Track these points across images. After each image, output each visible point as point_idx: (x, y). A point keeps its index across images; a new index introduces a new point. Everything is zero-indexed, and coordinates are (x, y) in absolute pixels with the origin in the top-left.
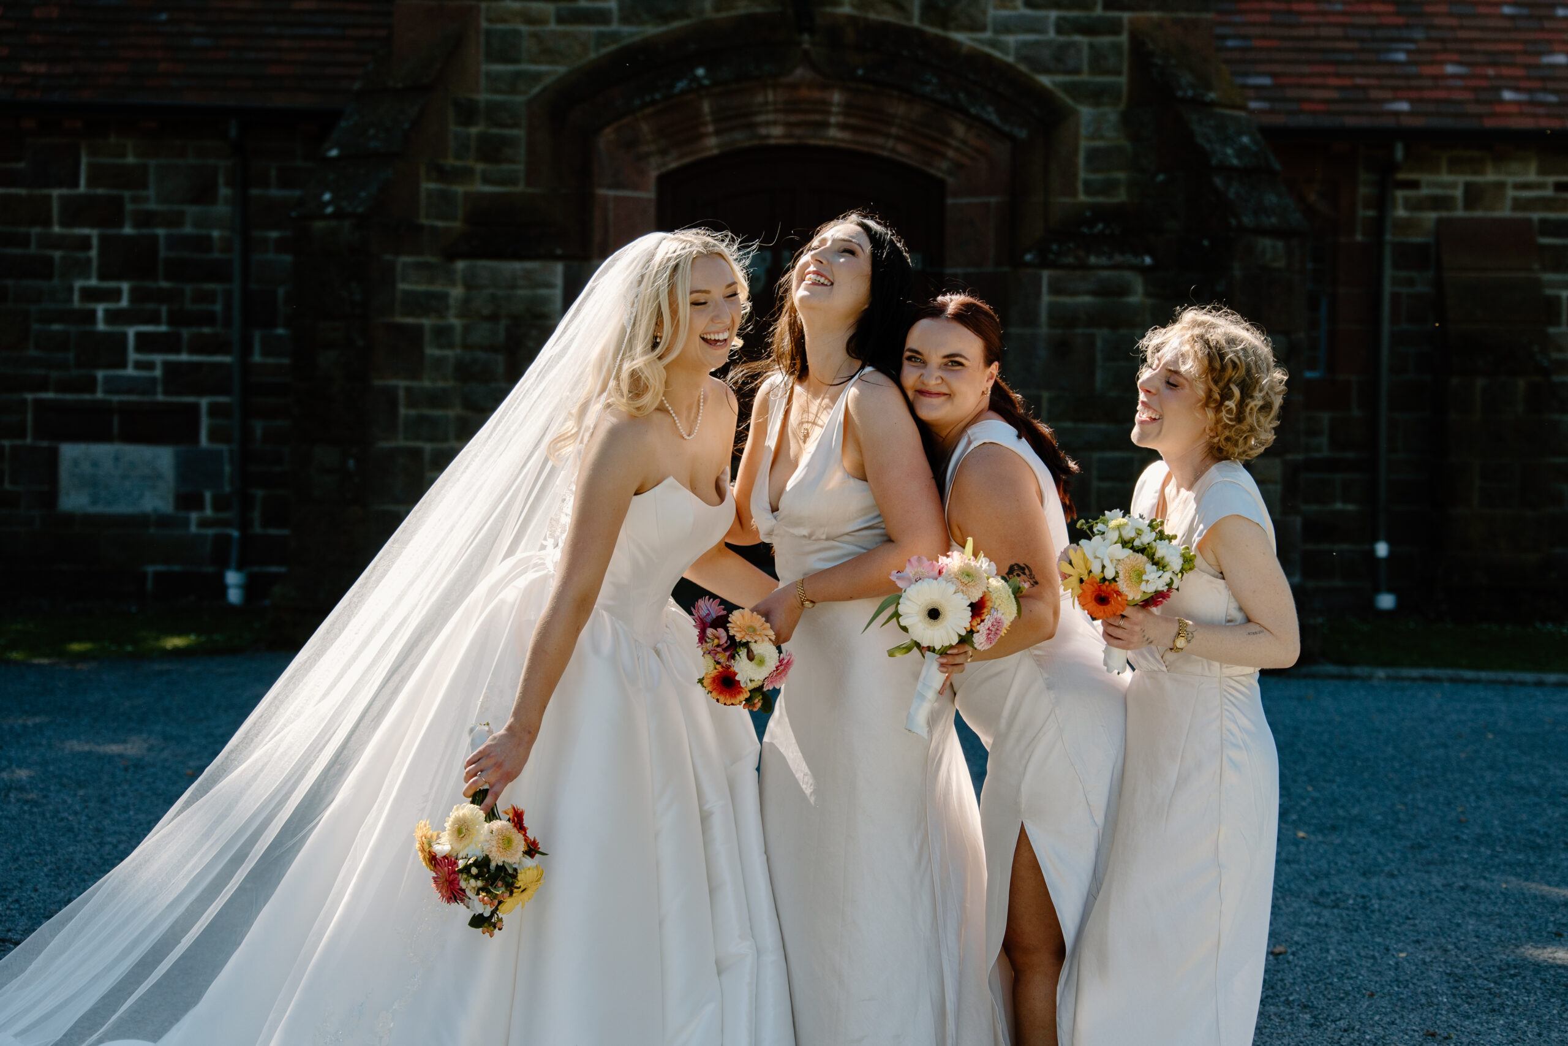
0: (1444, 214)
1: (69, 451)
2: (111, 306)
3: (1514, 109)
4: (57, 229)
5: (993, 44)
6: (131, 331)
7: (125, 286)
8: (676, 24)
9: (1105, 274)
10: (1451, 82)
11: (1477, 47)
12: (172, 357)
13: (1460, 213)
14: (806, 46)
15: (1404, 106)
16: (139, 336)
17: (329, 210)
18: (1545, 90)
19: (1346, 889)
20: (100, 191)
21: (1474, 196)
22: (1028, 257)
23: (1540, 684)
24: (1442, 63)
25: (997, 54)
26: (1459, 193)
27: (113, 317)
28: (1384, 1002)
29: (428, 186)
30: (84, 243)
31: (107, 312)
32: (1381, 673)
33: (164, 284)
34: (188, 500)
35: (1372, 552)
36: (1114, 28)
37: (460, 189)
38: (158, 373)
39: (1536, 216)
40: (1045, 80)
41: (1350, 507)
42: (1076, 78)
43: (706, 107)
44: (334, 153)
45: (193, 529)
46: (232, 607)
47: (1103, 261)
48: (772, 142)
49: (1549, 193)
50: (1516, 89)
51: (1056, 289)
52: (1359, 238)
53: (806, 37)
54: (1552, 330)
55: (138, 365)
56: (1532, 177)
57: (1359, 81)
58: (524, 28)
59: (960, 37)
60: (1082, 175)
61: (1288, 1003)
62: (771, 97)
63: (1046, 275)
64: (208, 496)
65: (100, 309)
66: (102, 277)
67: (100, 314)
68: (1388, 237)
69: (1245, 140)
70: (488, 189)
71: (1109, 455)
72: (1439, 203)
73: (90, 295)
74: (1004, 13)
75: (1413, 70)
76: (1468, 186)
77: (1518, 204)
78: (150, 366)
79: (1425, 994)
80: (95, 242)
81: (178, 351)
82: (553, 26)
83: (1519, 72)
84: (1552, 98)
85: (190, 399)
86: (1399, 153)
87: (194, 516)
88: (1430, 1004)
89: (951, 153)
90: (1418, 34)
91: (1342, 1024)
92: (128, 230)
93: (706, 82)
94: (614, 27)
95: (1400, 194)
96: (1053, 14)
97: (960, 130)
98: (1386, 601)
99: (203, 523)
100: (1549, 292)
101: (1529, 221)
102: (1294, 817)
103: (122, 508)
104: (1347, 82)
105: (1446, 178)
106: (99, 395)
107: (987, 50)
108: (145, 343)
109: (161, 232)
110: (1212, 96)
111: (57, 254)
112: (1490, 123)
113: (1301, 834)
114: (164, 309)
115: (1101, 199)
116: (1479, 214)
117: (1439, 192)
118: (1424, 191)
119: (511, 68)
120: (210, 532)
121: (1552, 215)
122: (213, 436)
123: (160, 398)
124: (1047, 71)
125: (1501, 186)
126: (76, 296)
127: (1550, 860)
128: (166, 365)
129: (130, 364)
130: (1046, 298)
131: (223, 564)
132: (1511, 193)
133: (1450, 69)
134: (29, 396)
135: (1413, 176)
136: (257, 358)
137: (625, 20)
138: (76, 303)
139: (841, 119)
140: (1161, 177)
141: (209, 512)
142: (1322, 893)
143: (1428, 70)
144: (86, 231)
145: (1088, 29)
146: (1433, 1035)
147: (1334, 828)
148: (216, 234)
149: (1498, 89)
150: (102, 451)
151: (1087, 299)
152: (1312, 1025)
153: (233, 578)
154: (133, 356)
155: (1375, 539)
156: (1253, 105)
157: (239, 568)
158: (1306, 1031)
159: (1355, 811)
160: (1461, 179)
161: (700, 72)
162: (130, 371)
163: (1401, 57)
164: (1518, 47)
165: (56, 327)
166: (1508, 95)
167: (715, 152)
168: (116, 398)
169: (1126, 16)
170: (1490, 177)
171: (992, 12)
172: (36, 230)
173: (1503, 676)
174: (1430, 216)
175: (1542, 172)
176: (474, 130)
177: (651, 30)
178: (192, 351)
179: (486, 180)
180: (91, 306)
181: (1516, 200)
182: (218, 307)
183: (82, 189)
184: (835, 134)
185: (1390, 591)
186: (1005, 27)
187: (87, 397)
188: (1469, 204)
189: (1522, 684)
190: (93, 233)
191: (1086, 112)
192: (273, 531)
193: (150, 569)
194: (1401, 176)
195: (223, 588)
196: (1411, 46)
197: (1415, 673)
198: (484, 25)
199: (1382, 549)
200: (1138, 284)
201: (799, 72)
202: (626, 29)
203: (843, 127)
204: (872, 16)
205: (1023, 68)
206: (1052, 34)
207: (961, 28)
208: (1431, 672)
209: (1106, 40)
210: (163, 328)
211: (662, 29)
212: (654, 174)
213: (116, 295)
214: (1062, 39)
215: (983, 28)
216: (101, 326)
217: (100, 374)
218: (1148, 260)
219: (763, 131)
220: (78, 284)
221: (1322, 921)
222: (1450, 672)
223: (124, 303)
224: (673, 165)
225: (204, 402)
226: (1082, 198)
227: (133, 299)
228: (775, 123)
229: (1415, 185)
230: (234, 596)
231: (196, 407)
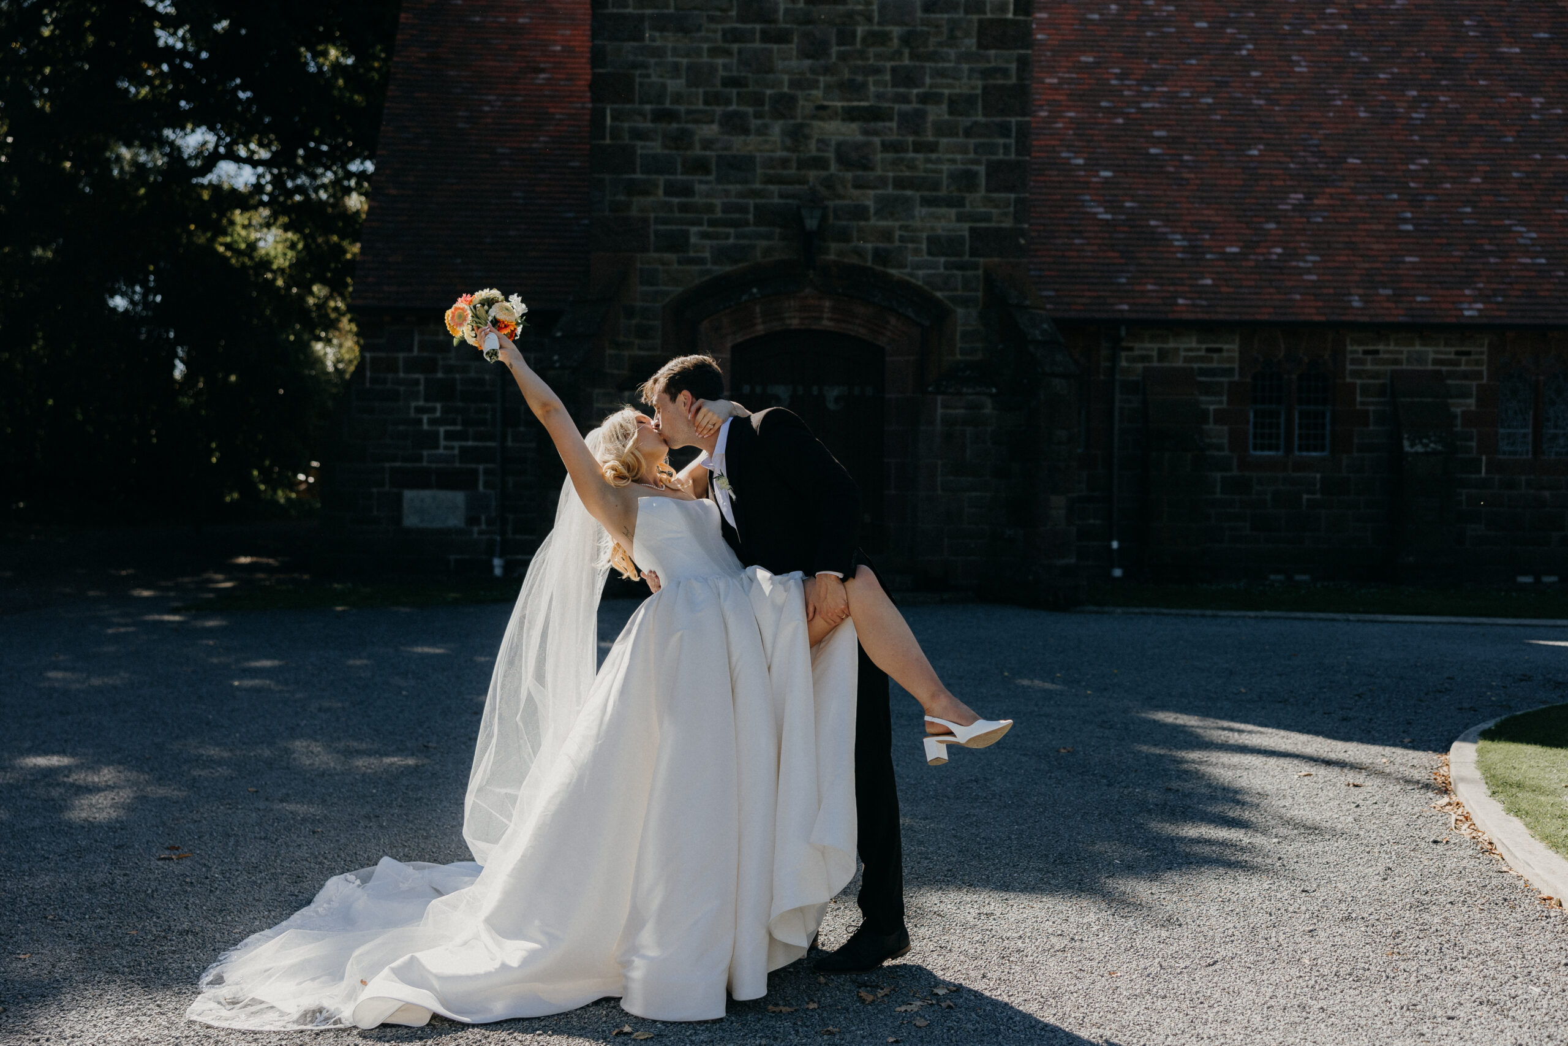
0: (1147, 365)
1: (408, 494)
2: (431, 416)
3: (1184, 308)
4: (402, 375)
5: (911, 275)
6: (442, 430)
7: (439, 406)
8: (741, 265)
9: (970, 397)
10: (1151, 294)
11: (1164, 275)
12: (464, 443)
13: (1155, 364)
14: (811, 277)
15: (1125, 307)
16: (446, 432)
17: (557, 365)
18: (1199, 298)
19: (1116, 719)
20: (425, 354)
21: (1163, 355)
22: (930, 389)
23: (1203, 616)
24: (1146, 284)
25: (913, 281)
26: (1155, 354)
27: (432, 422)
28: (1143, 774)
29: (610, 351)
30: (417, 382)
31: (429, 419)
32: (1119, 610)
33: (460, 404)
34: (472, 520)
35: (1110, 546)
36: (975, 267)
37: (626, 353)
38: (456, 452)
39: (1196, 366)
40: (939, 294)
41: (1098, 522)
42: (955, 293)
43: (758, 309)
44: (559, 334)
45: (475, 536)
46: (497, 578)
47: (970, 391)
48: (793, 327)
49: (1202, 353)
50: (1186, 298)
51: (945, 406)
52: (1102, 377)
53: (811, 272)
54: (1205, 427)
55: (446, 448)
56: (1194, 345)
57: (1102, 294)
58: (660, 267)
59: (893, 271)
60: (959, 345)
61: (1094, 775)
62: (792, 303)
63: (939, 398)
64: (483, 518)
65: (425, 418)
66: (426, 400)
67: (425, 421)
68: (1118, 377)
69: (1045, 326)
70: (642, 353)
71: (974, 494)
72: (1144, 358)
73: (420, 410)
74: (916, 258)
75: (1129, 287)
76: (1160, 350)
77: (1187, 360)
78: (452, 448)
79: (1163, 770)
80: (422, 382)
81: (467, 440)
82: (675, 266)
83: (1186, 289)
84: (1204, 303)
85: (473, 466)
86: (1123, 332)
87: (476, 529)
88: (1167, 775)
89: (889, 334)
90: (1132, 268)
91: (1123, 784)
92: (440, 375)
93: (758, 296)
94: (709, 266)
95: (1124, 354)
96: (942, 260)
97: (893, 321)
98: (1118, 572)
99: (481, 533)
100: (1203, 406)
101: (1192, 368)
102: (1084, 683)
103: (437, 525)
104: (1095, 294)
105: (1148, 345)
106: (425, 464)
107: (908, 278)
108: (449, 436)
109: (458, 376)
110: (1028, 302)
111: (402, 389)
112: (1171, 316)
113: (1089, 692)
114: (460, 418)
115: (968, 358)
116: (1166, 364)
117: (1144, 353)
118: (1136, 353)
119: (654, 288)
120: (484, 537)
121: (1204, 365)
122: (487, 484)
123: (457, 465)
124: (940, 290)
125: (1177, 350)
126: (412, 411)
127: (1219, 705)
128: (461, 448)
129: (442, 447)
130: (940, 411)
131: (492, 555)
132: (1182, 354)
133: (1150, 287)
134: (387, 465)
135: (1131, 345)
136: (509, 443)
137: (714, 263)
138: (412, 414)
139: (829, 315)
140: (1000, 346)
141: (483, 527)
142: (1104, 722)
143: (1138, 288)
144: (416, 376)
145: (962, 267)
146: (1170, 789)
147: (1105, 689)
148: (487, 377)
149: (1176, 298)
150: (426, 494)
151: (962, 411)
152: (1108, 785)
153: (497, 562)
154: (442, 443)
155: (1111, 539)
156: (1049, 306)
157: (500, 557)
158: (1106, 788)
159: (1116, 680)
160: (1156, 346)
161: (755, 290)
162: (441, 451)
163: (1123, 280)
164: (1185, 275)
165: (401, 428)
166: (1181, 301)
167: (762, 333)
168: (434, 466)
169: (981, 260)
170: (1171, 345)
171: (910, 258)
172: (390, 376)
173: (1183, 612)
174: (1140, 366)
175: (1199, 342)
176: (634, 322)
177: (728, 268)
178: (475, 439)
179: (640, 348)
180: (419, 416)
181: (1185, 357)
182: (489, 417)
183: (416, 352)
184: (826, 324)
185: (1119, 567)
186: (918, 266)
187: (418, 465)
188: (1161, 359)
189: (1194, 616)
190: (421, 377)
191: (960, 311)
192: (518, 537)
193: (452, 557)
194: (1124, 344)
195: (491, 568)
196: (1129, 275)
197: (1137, 610)
198: (639, 265)
199: (1115, 545)
200: (989, 402)
201: (808, 290)
202: (715, 268)
203: (830, 319)
204: (846, 260)
205: (926, 287)
206: (942, 270)
207: (893, 267)
208: (1145, 610)
209: (969, 273)
210: (459, 428)
211: (735, 267)
212: (729, 345)
213: (434, 410)
214: (947, 272)
215: (906, 267)
216: (425, 427)
217: (425, 453)
218: (994, 390)
219: (788, 322)
220: (413, 404)
221: (1105, 735)
222: (1155, 610)
223: (438, 414)
224: (739, 340)
225: (481, 467)
226: (959, 357)
227: (442, 412)
228: (794, 317)
229: (1131, 349)
230: (498, 571)
231: (476, 471)
